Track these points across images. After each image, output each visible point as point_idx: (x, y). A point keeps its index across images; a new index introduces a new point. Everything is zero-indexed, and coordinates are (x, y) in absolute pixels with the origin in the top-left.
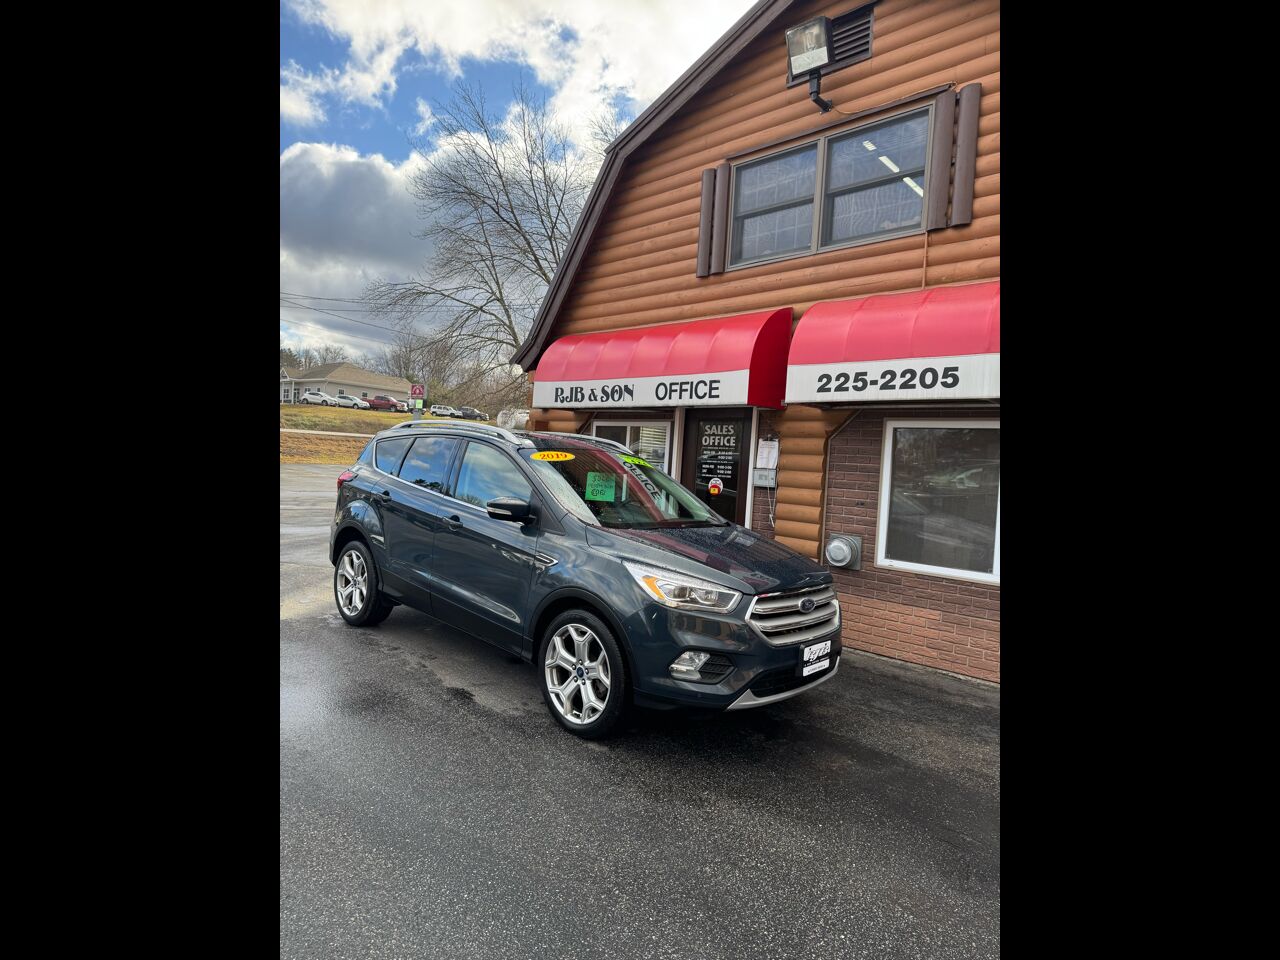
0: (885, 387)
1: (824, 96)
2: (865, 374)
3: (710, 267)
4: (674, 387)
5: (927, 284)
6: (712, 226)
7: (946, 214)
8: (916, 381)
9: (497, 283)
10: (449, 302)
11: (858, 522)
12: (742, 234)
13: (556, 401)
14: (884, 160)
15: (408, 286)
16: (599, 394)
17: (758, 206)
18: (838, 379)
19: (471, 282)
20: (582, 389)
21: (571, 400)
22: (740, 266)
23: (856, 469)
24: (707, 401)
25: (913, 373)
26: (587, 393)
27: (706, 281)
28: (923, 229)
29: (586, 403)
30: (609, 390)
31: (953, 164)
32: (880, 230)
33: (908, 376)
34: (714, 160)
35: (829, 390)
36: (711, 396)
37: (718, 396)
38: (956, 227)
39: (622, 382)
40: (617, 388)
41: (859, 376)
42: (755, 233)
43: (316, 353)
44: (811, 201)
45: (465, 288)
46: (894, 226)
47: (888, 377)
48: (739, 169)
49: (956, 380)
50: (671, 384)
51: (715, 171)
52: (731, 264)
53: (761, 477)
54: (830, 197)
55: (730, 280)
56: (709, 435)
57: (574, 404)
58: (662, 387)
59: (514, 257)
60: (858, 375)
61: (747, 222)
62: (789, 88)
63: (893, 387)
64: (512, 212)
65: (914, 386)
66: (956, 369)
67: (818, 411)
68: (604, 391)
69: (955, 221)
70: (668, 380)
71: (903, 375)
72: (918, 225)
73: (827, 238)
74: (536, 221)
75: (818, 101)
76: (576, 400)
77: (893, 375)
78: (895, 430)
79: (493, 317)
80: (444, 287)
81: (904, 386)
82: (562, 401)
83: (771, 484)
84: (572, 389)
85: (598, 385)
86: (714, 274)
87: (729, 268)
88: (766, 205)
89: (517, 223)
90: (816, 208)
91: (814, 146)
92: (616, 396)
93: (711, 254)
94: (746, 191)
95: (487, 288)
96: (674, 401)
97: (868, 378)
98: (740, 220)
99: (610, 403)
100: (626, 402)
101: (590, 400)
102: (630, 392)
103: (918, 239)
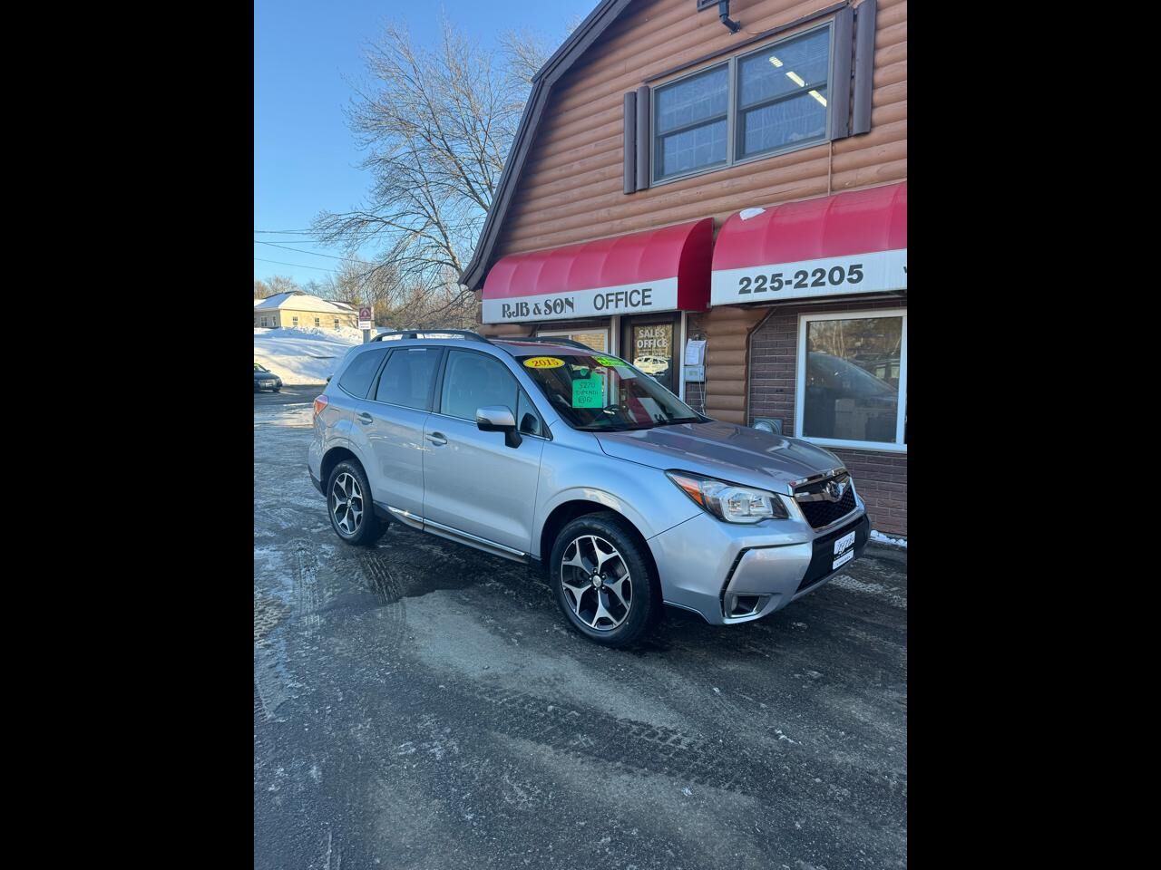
0: (799, 285)
1: (733, 18)
2: (780, 275)
3: (635, 184)
4: (610, 298)
5: (832, 190)
6: (636, 146)
7: (848, 124)
8: (826, 279)
9: (433, 207)
10: (390, 228)
11: (779, 407)
12: (663, 153)
13: (504, 316)
14: (791, 75)
15: (352, 216)
16: (542, 307)
17: (676, 125)
18: (757, 281)
19: (410, 208)
20: (526, 304)
21: (517, 315)
22: (663, 181)
23: (775, 360)
24: (642, 309)
25: (822, 272)
26: (532, 307)
27: (631, 197)
28: (828, 139)
29: (532, 317)
30: (551, 304)
31: (852, 77)
32: (788, 142)
33: (819, 275)
34: (634, 84)
35: (749, 291)
36: (644, 304)
37: (650, 304)
38: (857, 135)
39: (563, 296)
40: (558, 301)
41: (776, 277)
42: (675, 151)
43: (266, 284)
44: (725, 118)
45: (404, 214)
46: (800, 137)
47: (801, 277)
48: (658, 91)
49: (860, 276)
50: (608, 295)
51: (635, 94)
52: (655, 180)
53: (691, 373)
54: (742, 114)
55: (654, 196)
56: (643, 339)
57: (521, 319)
58: (599, 298)
59: (448, 182)
60: (774, 276)
61: (667, 140)
62: (700, 11)
63: (806, 285)
64: (443, 139)
65: (823, 284)
66: (860, 266)
67: (740, 312)
68: (547, 305)
69: (856, 130)
70: (604, 291)
71: (814, 274)
72: (823, 136)
73: (740, 153)
74: (465, 146)
75: (728, 23)
76: (522, 314)
77: (805, 274)
78: (808, 323)
79: (432, 240)
80: (385, 215)
81: (815, 284)
82: (509, 317)
83: (700, 378)
84: (517, 304)
85: (540, 299)
86: (640, 190)
87: (653, 184)
88: (683, 124)
89: (448, 150)
90: (731, 123)
91: (726, 65)
92: (558, 309)
93: (635, 171)
94: (665, 112)
95: (424, 212)
96: (611, 310)
97: (783, 279)
98: (661, 139)
99: (553, 316)
100: (568, 313)
101: (535, 313)
102: (571, 305)
103: (824, 149)
